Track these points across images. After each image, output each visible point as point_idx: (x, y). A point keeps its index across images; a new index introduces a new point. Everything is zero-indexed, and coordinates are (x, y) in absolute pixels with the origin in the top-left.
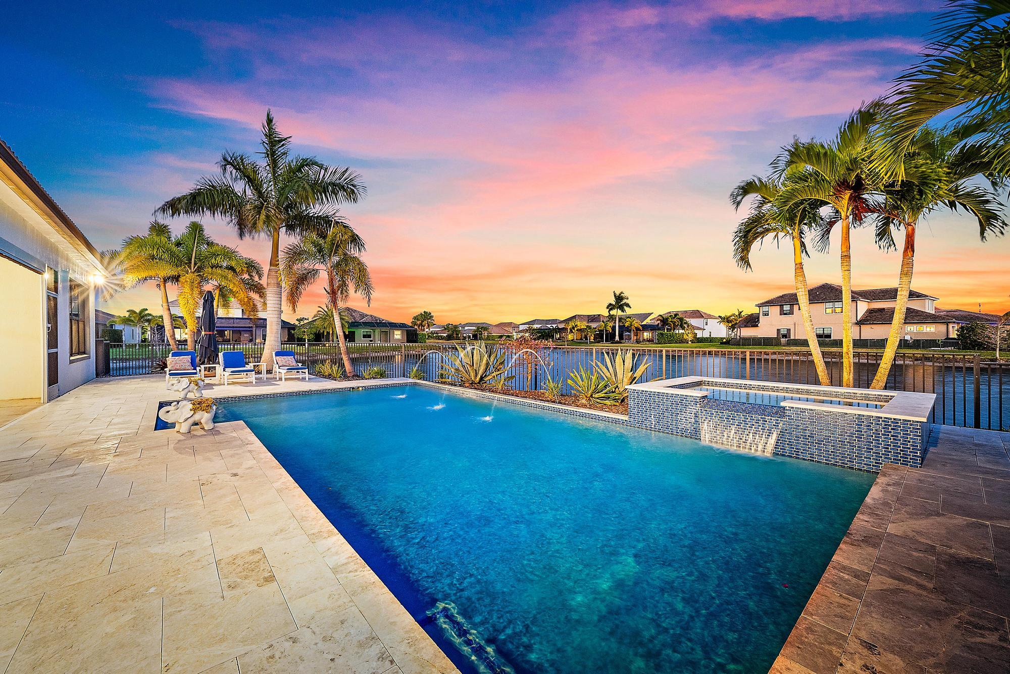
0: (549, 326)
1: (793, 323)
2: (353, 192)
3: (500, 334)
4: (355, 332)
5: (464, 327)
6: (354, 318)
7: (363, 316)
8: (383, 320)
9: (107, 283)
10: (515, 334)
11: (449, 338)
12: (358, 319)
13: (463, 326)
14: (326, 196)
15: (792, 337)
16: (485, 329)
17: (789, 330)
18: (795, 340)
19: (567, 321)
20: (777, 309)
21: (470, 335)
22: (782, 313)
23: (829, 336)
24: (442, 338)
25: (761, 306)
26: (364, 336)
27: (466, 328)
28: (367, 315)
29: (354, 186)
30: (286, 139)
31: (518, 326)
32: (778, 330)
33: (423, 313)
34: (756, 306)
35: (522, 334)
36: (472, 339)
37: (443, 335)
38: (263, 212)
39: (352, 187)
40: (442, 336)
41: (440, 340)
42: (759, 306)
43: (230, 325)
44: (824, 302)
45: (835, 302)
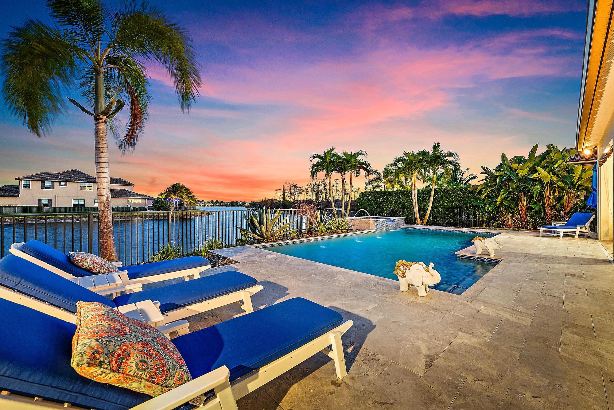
1: (53, 195)
15: (53, 206)
17: (50, 201)
18: (56, 207)
20: (39, 184)
22: (43, 187)
23: (83, 205)
25: (22, 180)
32: (40, 201)
34: (16, 179)
42: (20, 180)
44: (79, 182)
45: (87, 183)
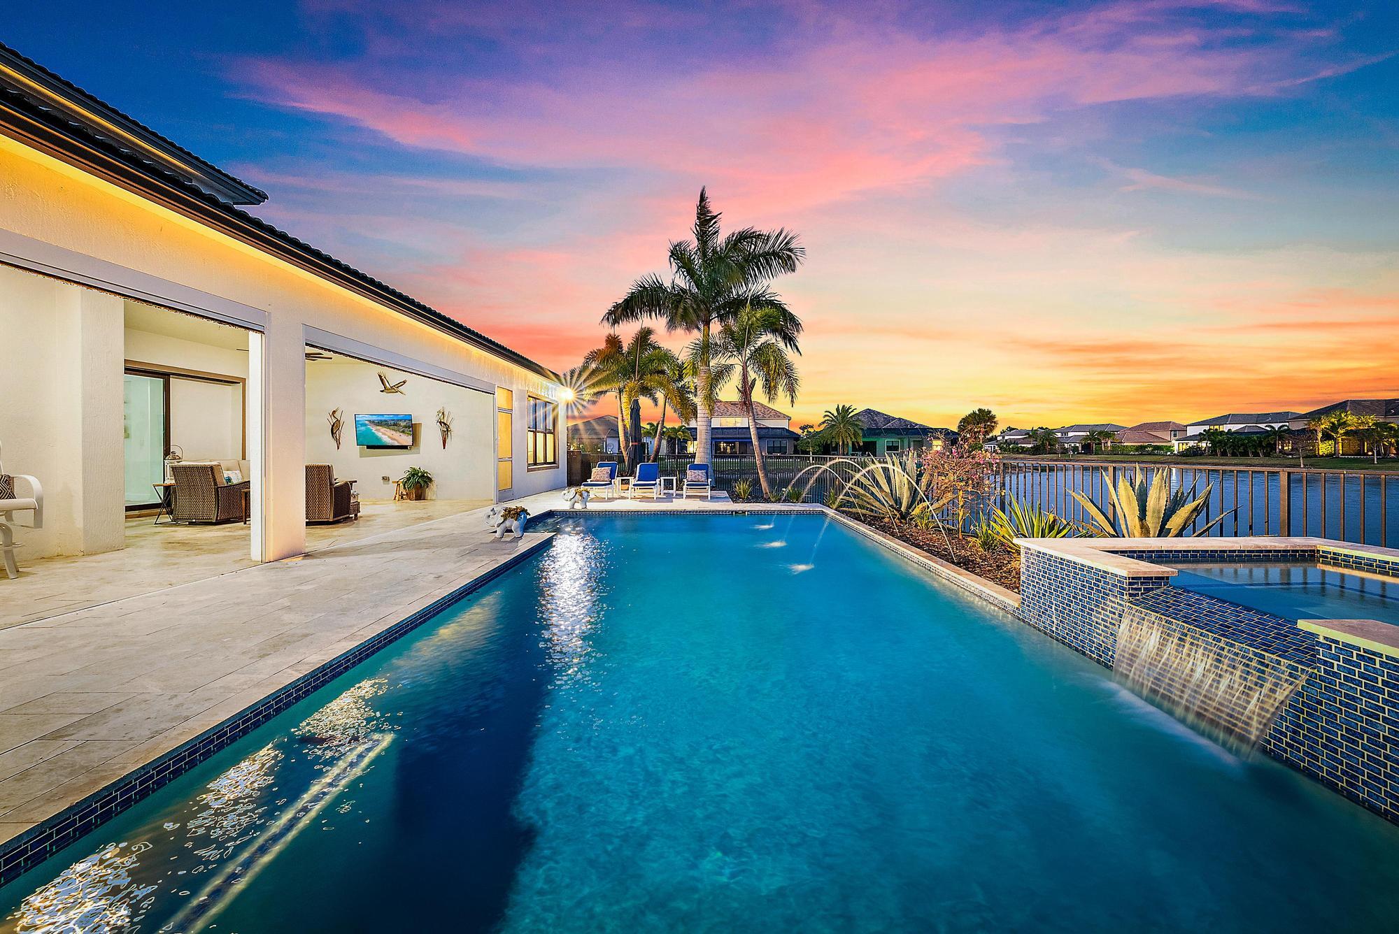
0: (1263, 426)
2: (790, 257)
3: (1140, 444)
4: (876, 442)
5: (1066, 433)
6: (876, 424)
7: (888, 419)
8: (917, 425)
9: (577, 400)
10: (1176, 443)
11: (1036, 451)
12: (881, 425)
13: (1065, 431)
14: (759, 269)
16: (1108, 435)
19: (1315, 416)
21: (1078, 445)
24: (1024, 451)
26: (889, 448)
27: (1070, 434)
28: (894, 419)
29: (790, 250)
30: (717, 216)
31: (1183, 429)
33: (977, 412)
35: (1191, 443)
36: (1081, 453)
37: (1025, 445)
38: (682, 305)
39: (788, 253)
40: (1024, 447)
41: (1020, 453)
43: (735, 436)
